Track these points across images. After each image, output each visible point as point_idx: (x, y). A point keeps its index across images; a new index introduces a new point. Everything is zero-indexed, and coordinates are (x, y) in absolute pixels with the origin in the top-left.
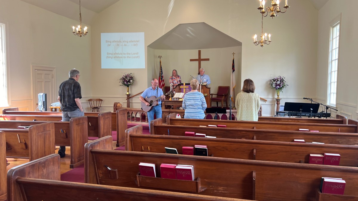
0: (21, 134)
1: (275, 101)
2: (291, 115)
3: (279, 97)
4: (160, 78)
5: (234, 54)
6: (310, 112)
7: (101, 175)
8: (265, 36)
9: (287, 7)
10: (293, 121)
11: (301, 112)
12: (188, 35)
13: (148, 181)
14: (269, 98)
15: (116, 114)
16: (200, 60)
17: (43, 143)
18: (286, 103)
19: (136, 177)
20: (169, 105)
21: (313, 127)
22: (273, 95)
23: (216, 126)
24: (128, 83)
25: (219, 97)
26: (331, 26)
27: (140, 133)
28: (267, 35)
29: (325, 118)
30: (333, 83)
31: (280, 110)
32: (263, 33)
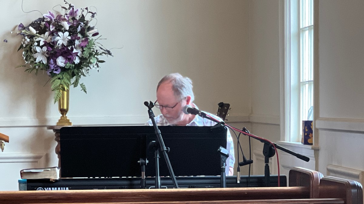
1: (47, 142)
14: (20, 122)
22: (40, 109)
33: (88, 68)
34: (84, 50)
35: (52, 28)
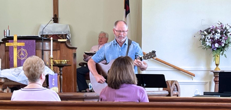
14: (200, 69)
22: (208, 64)
33: (228, 48)
34: (226, 40)
35: (213, 32)
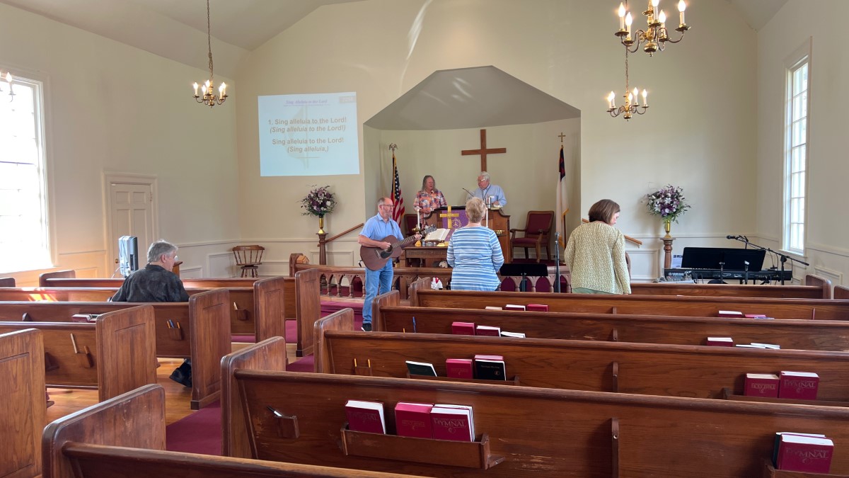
0: (79, 333)
1: (659, 245)
2: (700, 278)
3: (670, 234)
4: (395, 195)
5: (562, 136)
6: (744, 269)
7: (259, 430)
8: (633, 95)
9: (684, 29)
10: (705, 291)
11: (722, 269)
12: (456, 96)
13: (368, 443)
14: (647, 236)
15: (293, 280)
16: (483, 152)
17: (129, 353)
18: (686, 250)
19: (340, 434)
20: (415, 256)
21: (753, 306)
23: (524, 307)
24: (322, 208)
25: (530, 235)
26: (788, 68)
27: (348, 329)
28: (639, 93)
29: (778, 284)
30: (796, 200)
31: (673, 266)
32: (628, 87)
33: (680, 213)
34: (678, 205)
35: (663, 196)
